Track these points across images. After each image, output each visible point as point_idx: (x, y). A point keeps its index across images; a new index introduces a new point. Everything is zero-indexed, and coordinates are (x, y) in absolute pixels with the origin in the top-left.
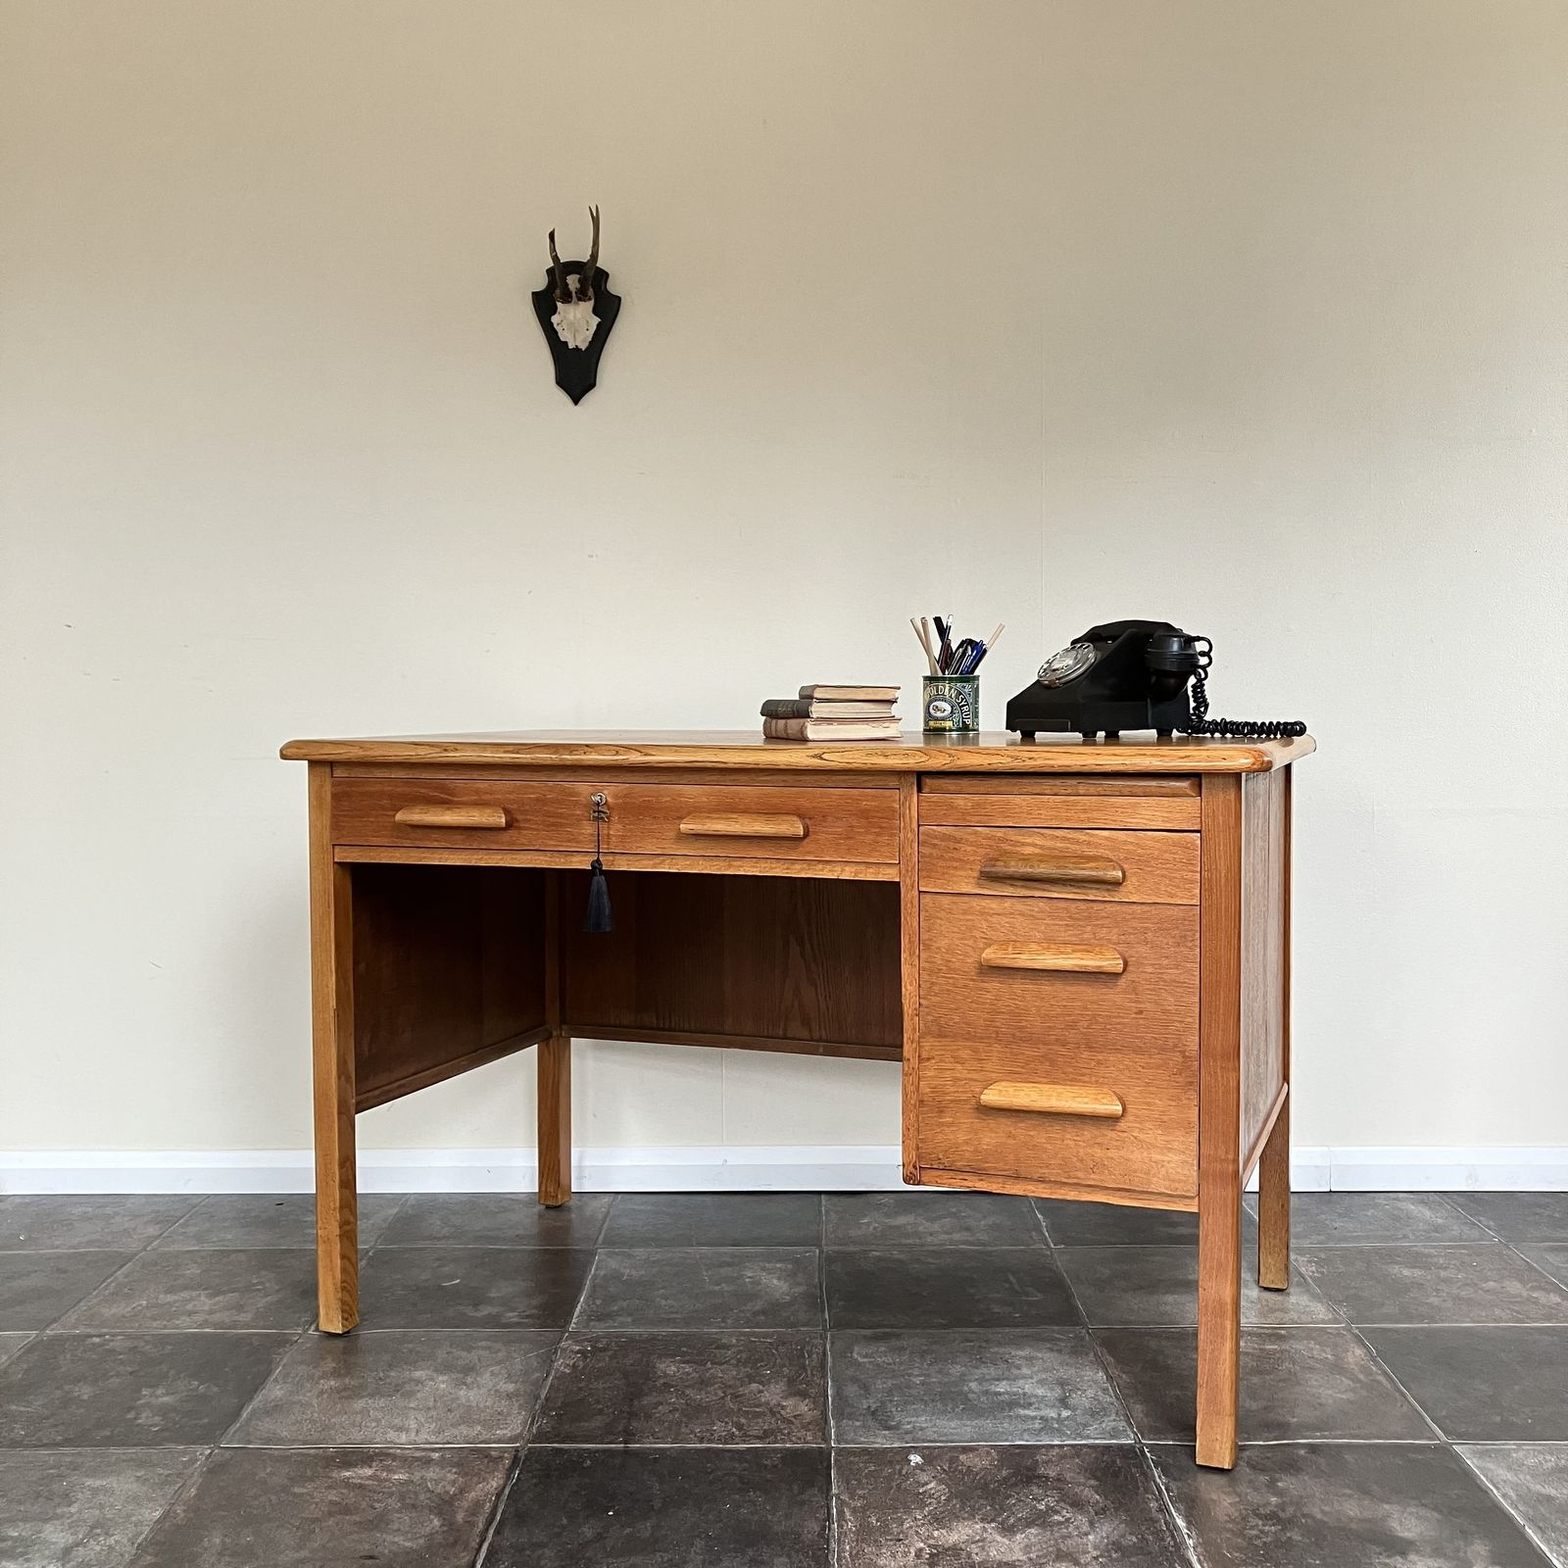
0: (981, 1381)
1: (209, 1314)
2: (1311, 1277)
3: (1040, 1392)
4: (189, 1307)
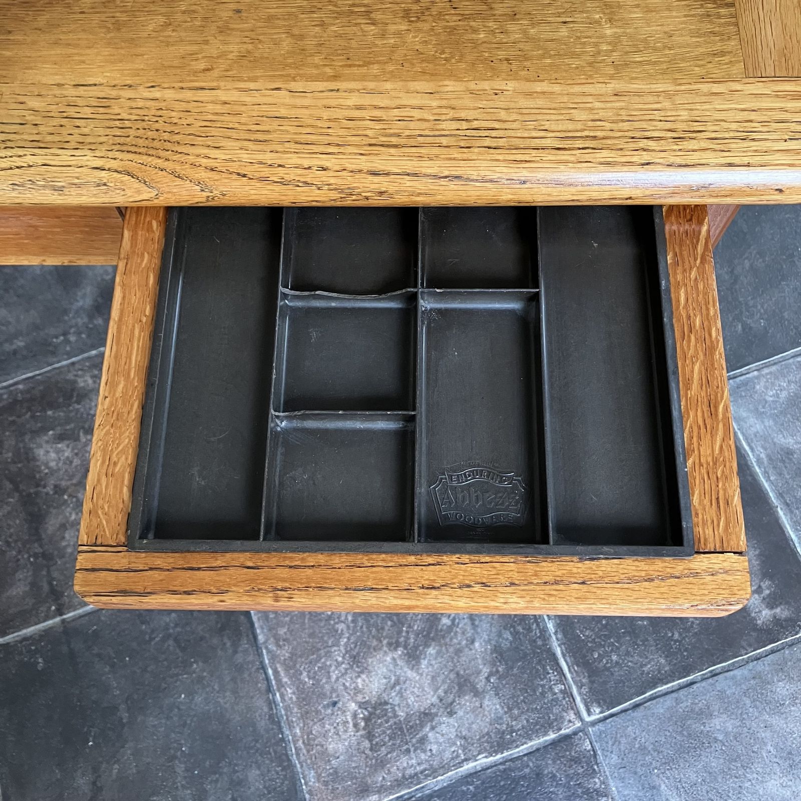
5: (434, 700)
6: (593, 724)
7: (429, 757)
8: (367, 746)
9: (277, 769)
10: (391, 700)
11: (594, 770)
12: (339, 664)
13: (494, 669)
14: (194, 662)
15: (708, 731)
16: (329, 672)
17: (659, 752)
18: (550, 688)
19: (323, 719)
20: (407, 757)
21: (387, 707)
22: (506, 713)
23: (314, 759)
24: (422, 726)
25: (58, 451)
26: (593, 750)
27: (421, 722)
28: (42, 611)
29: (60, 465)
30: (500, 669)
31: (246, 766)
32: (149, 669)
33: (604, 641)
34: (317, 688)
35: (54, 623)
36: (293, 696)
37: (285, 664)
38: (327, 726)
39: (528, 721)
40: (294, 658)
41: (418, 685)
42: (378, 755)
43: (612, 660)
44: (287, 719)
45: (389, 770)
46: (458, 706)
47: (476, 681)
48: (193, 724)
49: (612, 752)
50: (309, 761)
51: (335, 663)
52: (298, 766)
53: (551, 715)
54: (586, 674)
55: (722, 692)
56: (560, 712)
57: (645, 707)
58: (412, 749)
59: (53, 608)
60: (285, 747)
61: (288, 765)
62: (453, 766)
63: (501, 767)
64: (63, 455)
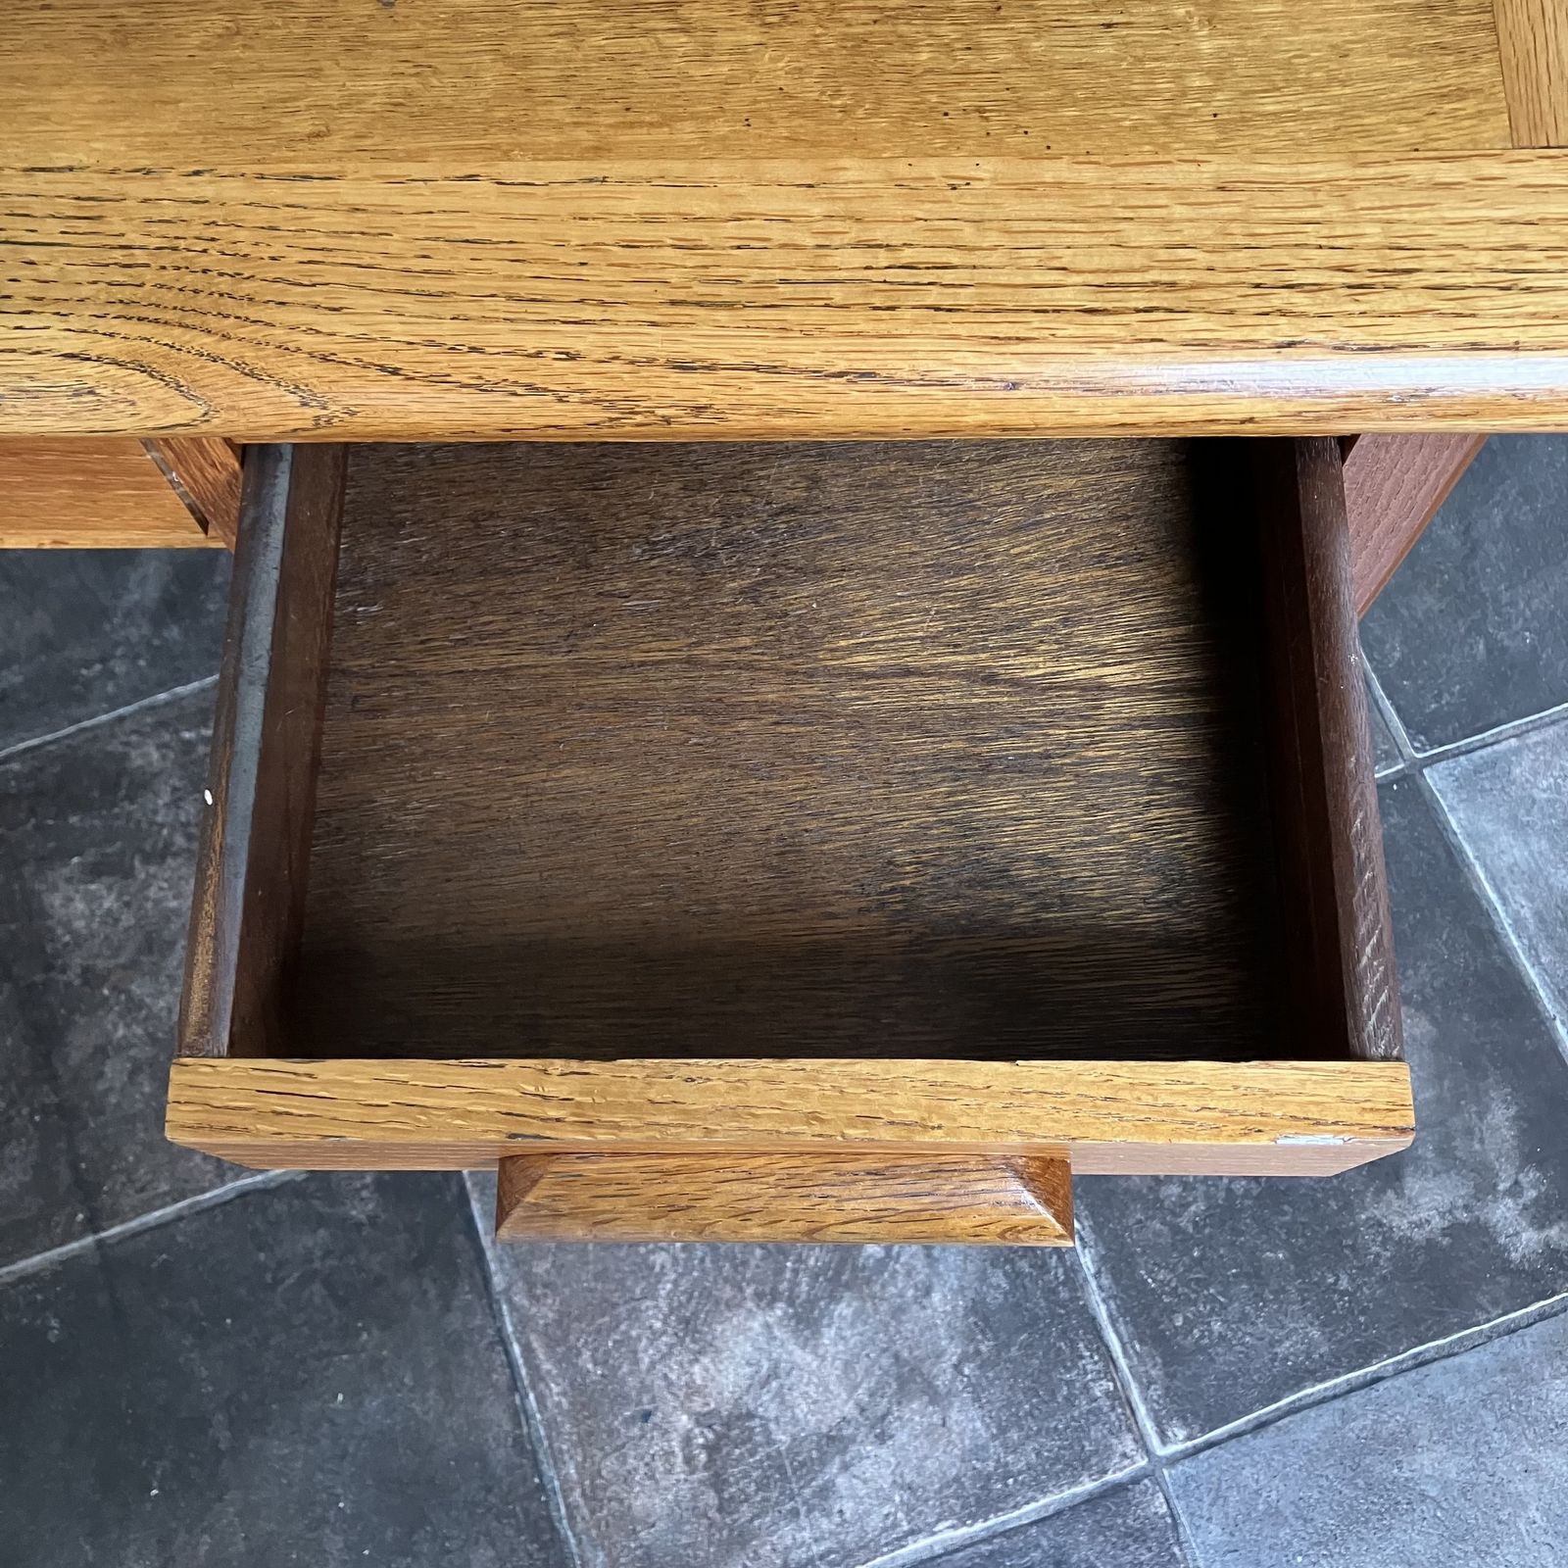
5: (850, 1409)
6: (1173, 1461)
7: (838, 1525)
8: (711, 1502)
9: (529, 1547)
10: (760, 1409)
11: (1173, 1555)
12: (656, 1335)
13: (971, 1349)
14: (363, 1329)
15: (1407, 1479)
16: (635, 1352)
17: (1305, 1520)
18: (1086, 1388)
19: (623, 1446)
20: (793, 1525)
21: (752, 1424)
22: (994, 1437)
23: (603, 1529)
24: (823, 1462)
25: (91, 899)
26: (1172, 1516)
27: (822, 1453)
28: (58, 1224)
29: (95, 926)
30: (983, 1348)
31: (466, 1541)
32: (272, 1342)
33: (1194, 1291)
34: (611, 1383)
35: (83, 1248)
36: (564, 1400)
37: (546, 1334)
38: (631, 1461)
39: (1038, 1454)
40: (566, 1321)
41: (815, 1380)
42: (735, 1521)
43: (1211, 1332)
44: (550, 1446)
45: (755, 1552)
46: (897, 1424)
47: (935, 1371)
48: (360, 1454)
49: (1209, 1519)
50: (594, 1532)
51: (648, 1333)
52: (573, 1541)
53: (1086, 1444)
54: (1159, 1360)
55: (1438, 1398)
56: (1105, 1437)
57: (1279, 1429)
58: (803, 1510)
59: (80, 1216)
60: (547, 1503)
61: (552, 1540)
62: (887, 1544)
63: (985, 1548)
64: (101, 905)
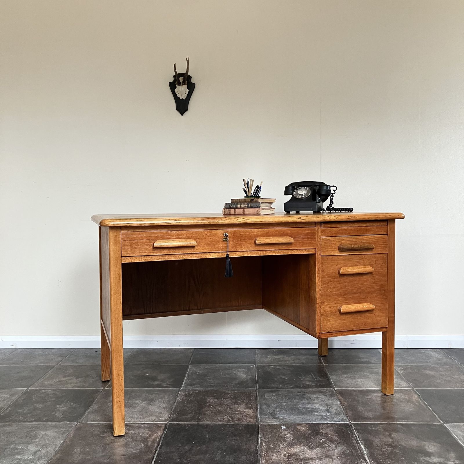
0: (303, 404)
1: (76, 384)
2: (401, 374)
3: (321, 408)
4: (70, 382)
14: (235, 437)
25: (214, 400)
28: (193, 421)
40: (269, 442)
59: (196, 421)
